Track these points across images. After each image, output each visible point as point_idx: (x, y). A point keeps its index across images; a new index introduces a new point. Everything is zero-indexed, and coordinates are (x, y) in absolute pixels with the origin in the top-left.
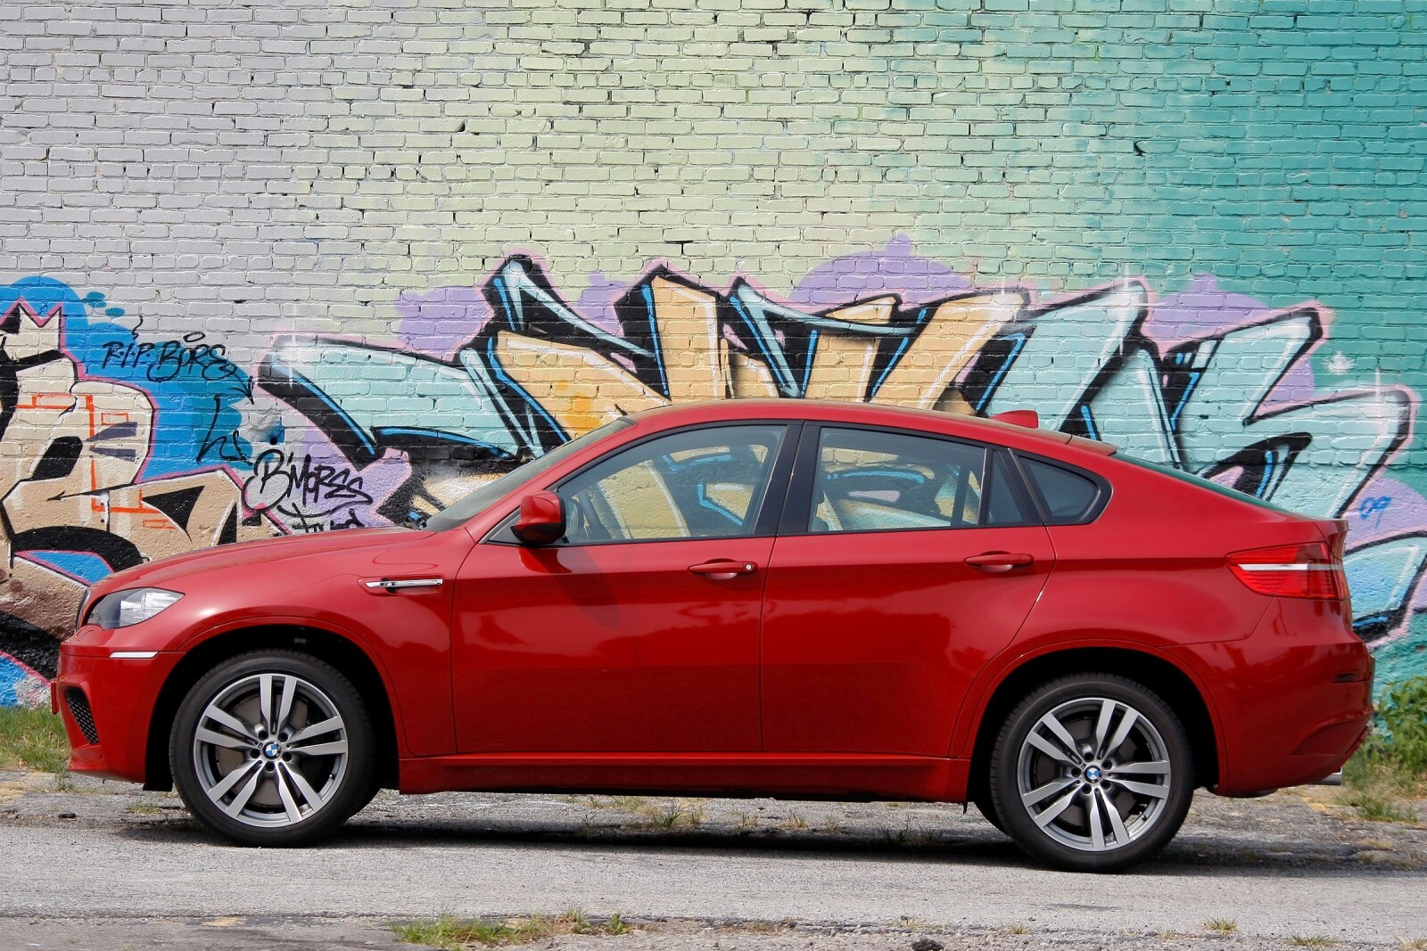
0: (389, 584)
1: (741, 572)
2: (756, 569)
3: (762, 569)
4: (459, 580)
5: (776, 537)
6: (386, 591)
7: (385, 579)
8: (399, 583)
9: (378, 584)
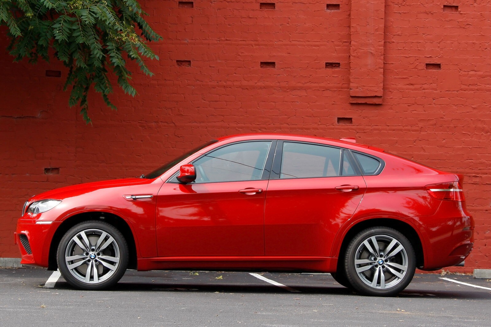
0: (134, 197)
1: (257, 192)
2: (262, 191)
3: (265, 191)
4: (159, 196)
5: (269, 180)
6: (132, 200)
7: (132, 195)
8: (137, 197)
9: (130, 197)
